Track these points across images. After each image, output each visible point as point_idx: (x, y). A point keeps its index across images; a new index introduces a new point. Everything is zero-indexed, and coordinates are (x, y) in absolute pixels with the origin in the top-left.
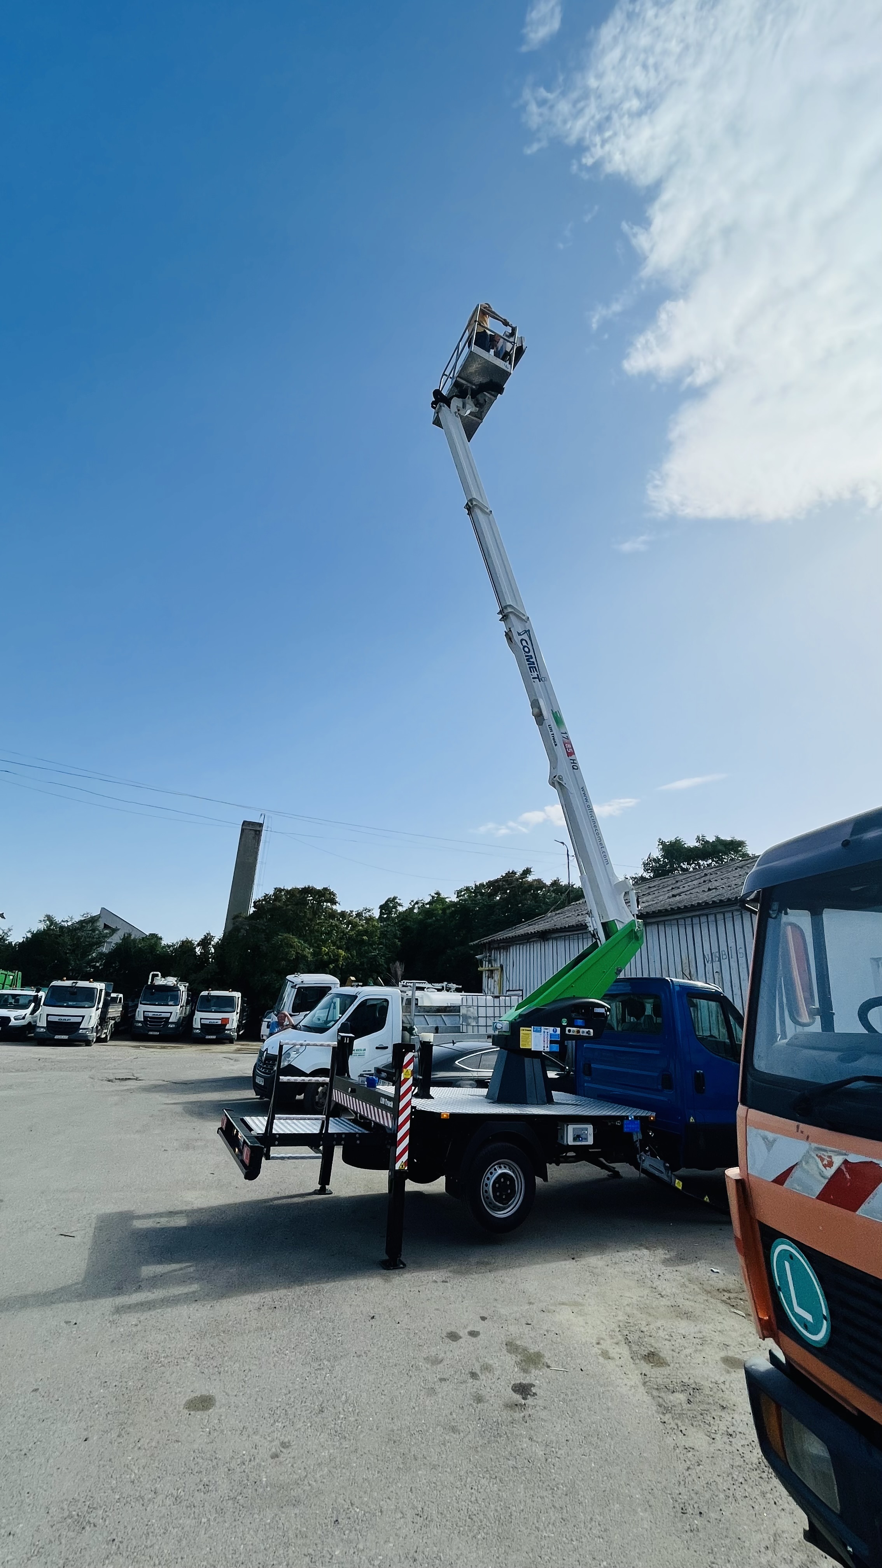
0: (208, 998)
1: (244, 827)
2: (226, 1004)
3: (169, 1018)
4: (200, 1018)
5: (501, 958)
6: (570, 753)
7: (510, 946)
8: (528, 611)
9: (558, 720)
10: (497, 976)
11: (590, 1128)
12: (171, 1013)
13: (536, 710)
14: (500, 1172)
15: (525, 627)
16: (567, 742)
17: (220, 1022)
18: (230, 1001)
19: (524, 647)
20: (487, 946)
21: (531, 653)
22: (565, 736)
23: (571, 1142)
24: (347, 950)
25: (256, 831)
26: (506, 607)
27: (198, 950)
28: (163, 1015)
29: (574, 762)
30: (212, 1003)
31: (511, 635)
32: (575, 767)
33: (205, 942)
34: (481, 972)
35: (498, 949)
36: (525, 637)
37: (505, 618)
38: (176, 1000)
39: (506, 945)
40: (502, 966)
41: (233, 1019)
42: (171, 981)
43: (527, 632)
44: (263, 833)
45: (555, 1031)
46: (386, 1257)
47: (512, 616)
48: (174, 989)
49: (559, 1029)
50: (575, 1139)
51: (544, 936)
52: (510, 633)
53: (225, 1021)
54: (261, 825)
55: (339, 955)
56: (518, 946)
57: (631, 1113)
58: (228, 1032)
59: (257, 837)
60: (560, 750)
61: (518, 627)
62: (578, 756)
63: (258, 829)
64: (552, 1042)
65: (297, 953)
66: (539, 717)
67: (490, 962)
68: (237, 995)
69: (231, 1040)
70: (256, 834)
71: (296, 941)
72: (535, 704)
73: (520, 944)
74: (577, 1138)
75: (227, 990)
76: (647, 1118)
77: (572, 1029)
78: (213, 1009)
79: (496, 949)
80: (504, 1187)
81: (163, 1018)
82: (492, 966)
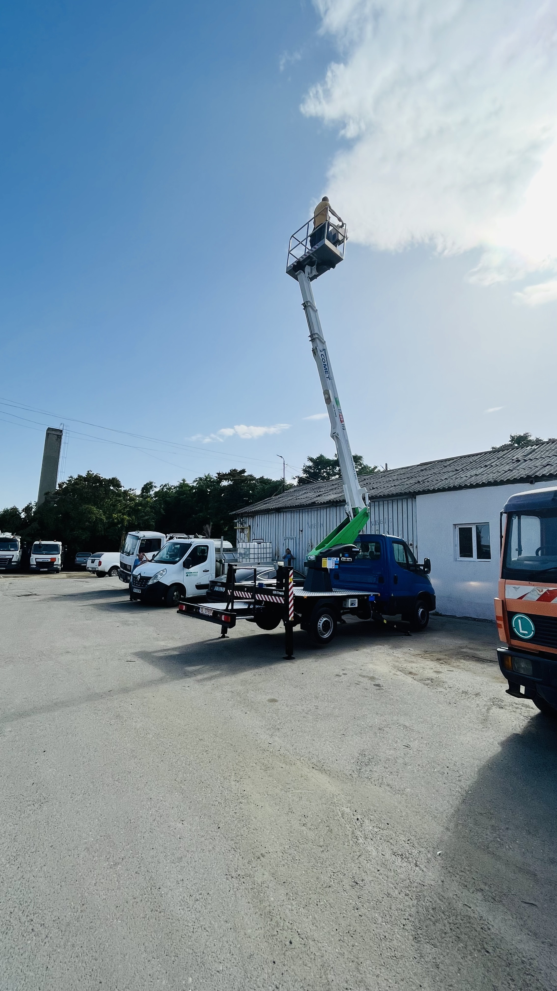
0: (40, 546)
1: (48, 432)
2: (53, 549)
3: (12, 559)
4: (35, 558)
5: (249, 522)
6: (342, 421)
7: (255, 515)
8: (326, 338)
9: (337, 402)
10: (247, 532)
11: (357, 600)
12: (13, 555)
13: (327, 396)
14: (325, 619)
15: (323, 347)
16: (341, 416)
17: (49, 560)
18: (56, 547)
19: (323, 359)
20: (240, 515)
21: (326, 363)
22: (340, 411)
23: (350, 606)
24: (129, 515)
25: (58, 435)
26: (314, 334)
27: (23, 515)
28: (7, 557)
29: (343, 426)
30: (42, 548)
31: (316, 352)
32: (344, 429)
33: (27, 509)
34: (236, 529)
35: (248, 516)
36: (323, 353)
37: (313, 340)
38: (15, 548)
39: (253, 514)
40: (250, 526)
41: (58, 559)
42: (8, 535)
43: (324, 350)
44: (63, 437)
45: (337, 559)
46: (287, 656)
47: (318, 341)
48: (13, 541)
49: (338, 558)
50: (351, 605)
51: (278, 510)
52: (315, 350)
53: (54, 560)
54: (61, 431)
55: (123, 520)
56: (261, 516)
57: (372, 594)
58: (56, 566)
59: (59, 440)
60: (338, 419)
61: (320, 347)
62: (346, 422)
63: (58, 433)
64: (336, 564)
65: (96, 517)
66: (328, 400)
67: (242, 524)
68: (60, 543)
69: (57, 571)
70: (58, 437)
71: (94, 509)
72: (326, 392)
73: (264, 514)
74: (352, 604)
75: (53, 541)
76: (378, 595)
77: (344, 558)
78: (44, 552)
79: (246, 517)
80: (326, 625)
81: (7, 559)
82: (243, 526)
